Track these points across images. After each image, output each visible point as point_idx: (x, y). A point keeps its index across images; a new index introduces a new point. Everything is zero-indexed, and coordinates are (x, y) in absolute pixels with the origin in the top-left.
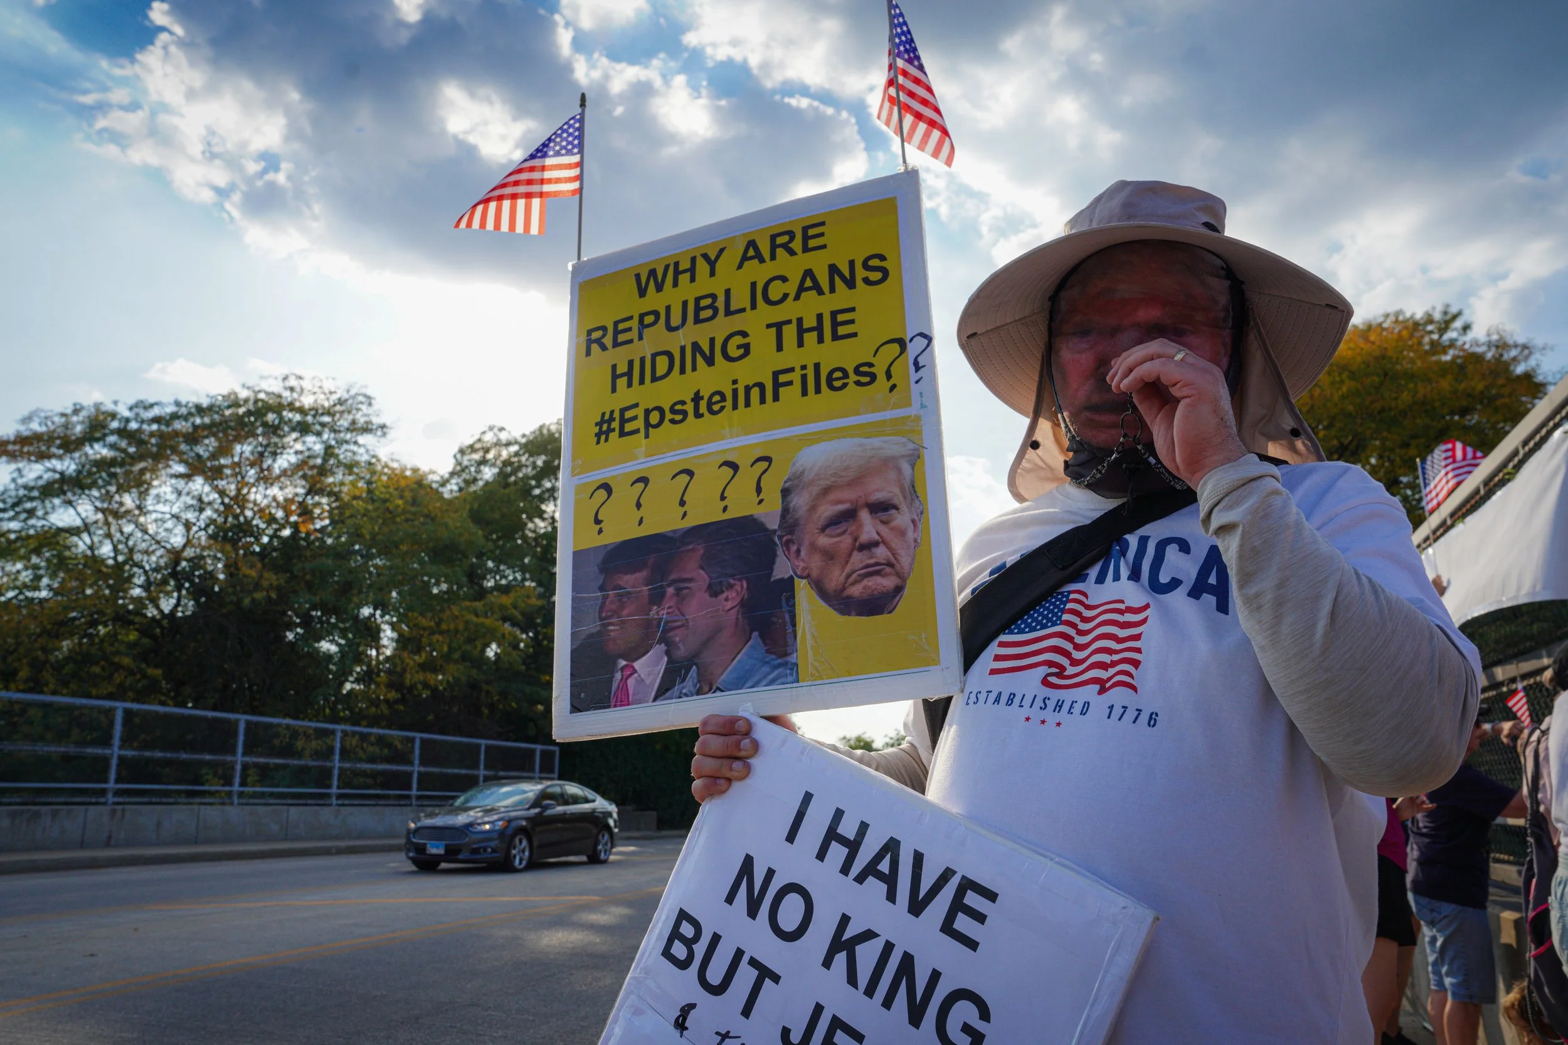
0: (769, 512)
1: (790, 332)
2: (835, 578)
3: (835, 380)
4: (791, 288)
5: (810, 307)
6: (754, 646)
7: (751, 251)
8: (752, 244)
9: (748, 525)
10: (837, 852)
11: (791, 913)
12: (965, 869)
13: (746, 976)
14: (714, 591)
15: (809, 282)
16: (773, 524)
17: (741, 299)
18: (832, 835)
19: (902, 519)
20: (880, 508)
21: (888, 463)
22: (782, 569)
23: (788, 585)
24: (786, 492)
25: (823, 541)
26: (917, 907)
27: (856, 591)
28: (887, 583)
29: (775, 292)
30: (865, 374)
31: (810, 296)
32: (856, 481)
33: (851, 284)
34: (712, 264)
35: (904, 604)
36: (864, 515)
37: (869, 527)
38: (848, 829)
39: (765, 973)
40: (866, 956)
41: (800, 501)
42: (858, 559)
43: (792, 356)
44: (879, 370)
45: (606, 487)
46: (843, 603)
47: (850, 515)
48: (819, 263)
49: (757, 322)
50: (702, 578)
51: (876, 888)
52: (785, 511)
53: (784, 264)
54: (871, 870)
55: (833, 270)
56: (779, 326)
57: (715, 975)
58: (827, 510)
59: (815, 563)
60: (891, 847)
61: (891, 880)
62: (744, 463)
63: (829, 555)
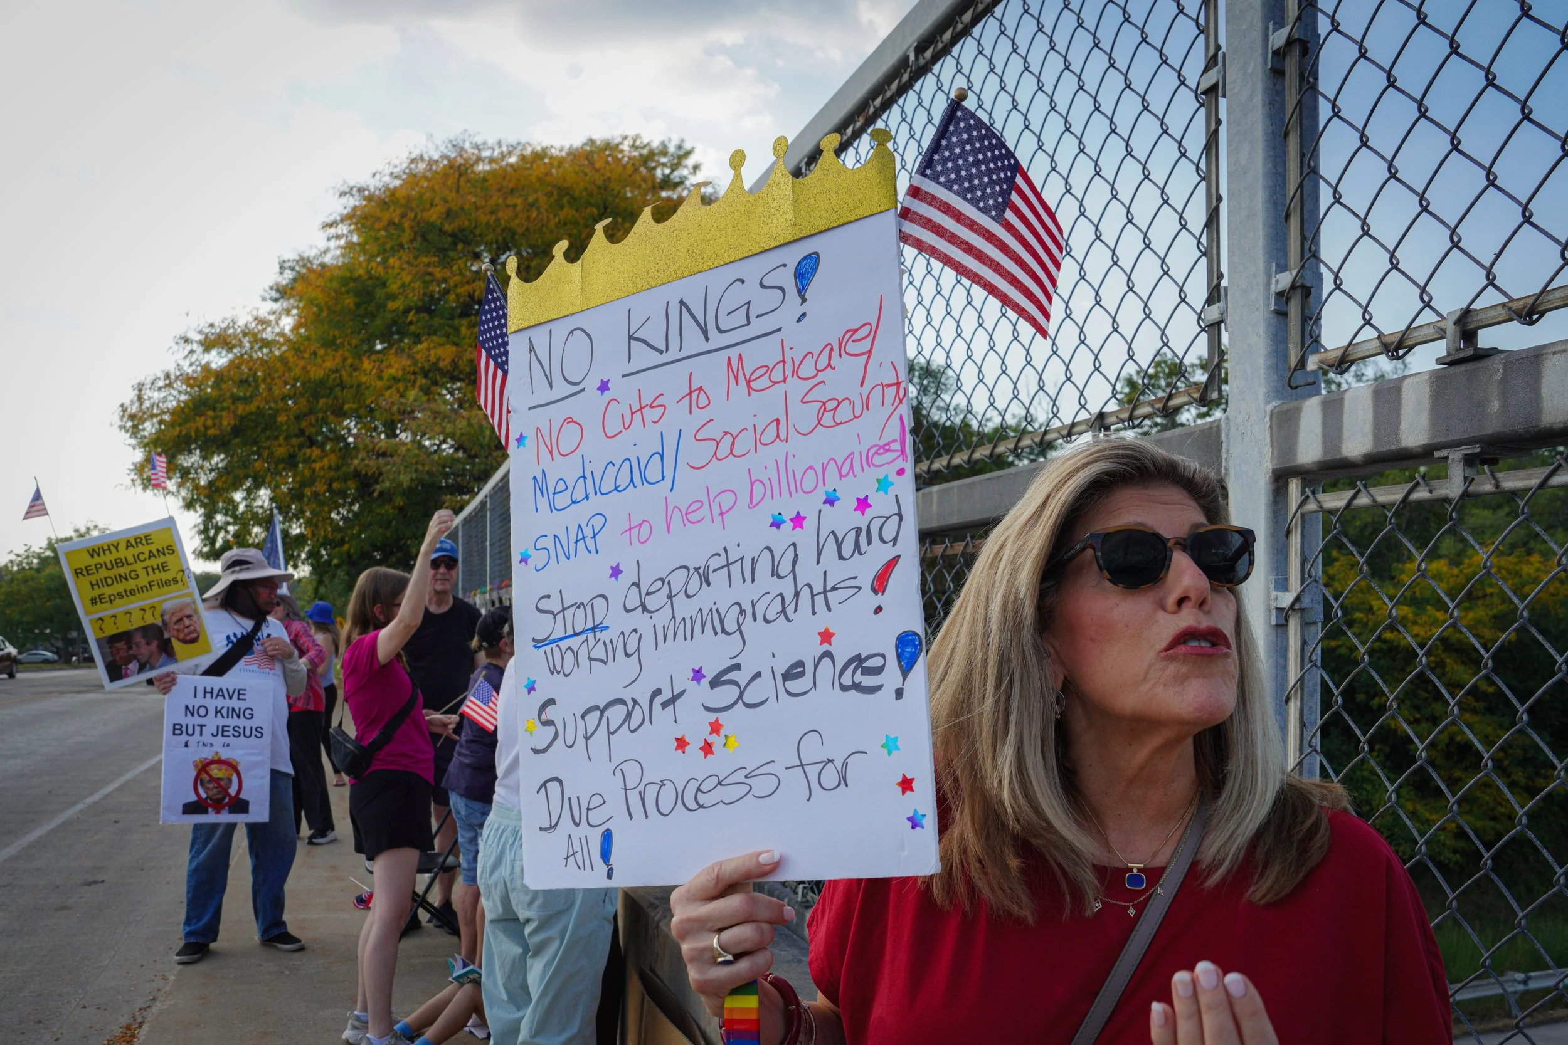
0: (158, 621)
1: (150, 570)
2: (181, 636)
3: (167, 583)
4: (146, 556)
5: (154, 562)
6: (164, 657)
7: (129, 544)
8: (128, 541)
9: (153, 626)
10: (208, 695)
11: (202, 711)
12: (238, 688)
13: (198, 729)
14: (148, 644)
15: (151, 555)
16: (160, 624)
17: (131, 560)
18: (205, 692)
19: (195, 618)
20: (189, 617)
21: (187, 605)
22: (166, 635)
23: (169, 640)
24: (162, 616)
25: (176, 627)
26: (231, 698)
27: (188, 638)
28: (194, 635)
29: (142, 557)
30: (175, 581)
31: (153, 559)
32: (181, 610)
33: (164, 554)
34: (116, 548)
35: (201, 639)
36: (185, 620)
37: (187, 622)
38: (209, 690)
39: (201, 726)
40: (224, 712)
41: (166, 617)
42: (186, 630)
43: (152, 577)
44: (179, 579)
45: (101, 619)
46: (185, 641)
47: (181, 620)
48: (153, 548)
49: (139, 566)
50: (143, 641)
51: (220, 698)
52: (163, 621)
53: (141, 548)
54: (218, 695)
55: (158, 551)
56: (146, 568)
57: (190, 732)
58: (175, 619)
59: (175, 633)
60: (221, 690)
61: (223, 696)
62: (147, 609)
63: (178, 630)
